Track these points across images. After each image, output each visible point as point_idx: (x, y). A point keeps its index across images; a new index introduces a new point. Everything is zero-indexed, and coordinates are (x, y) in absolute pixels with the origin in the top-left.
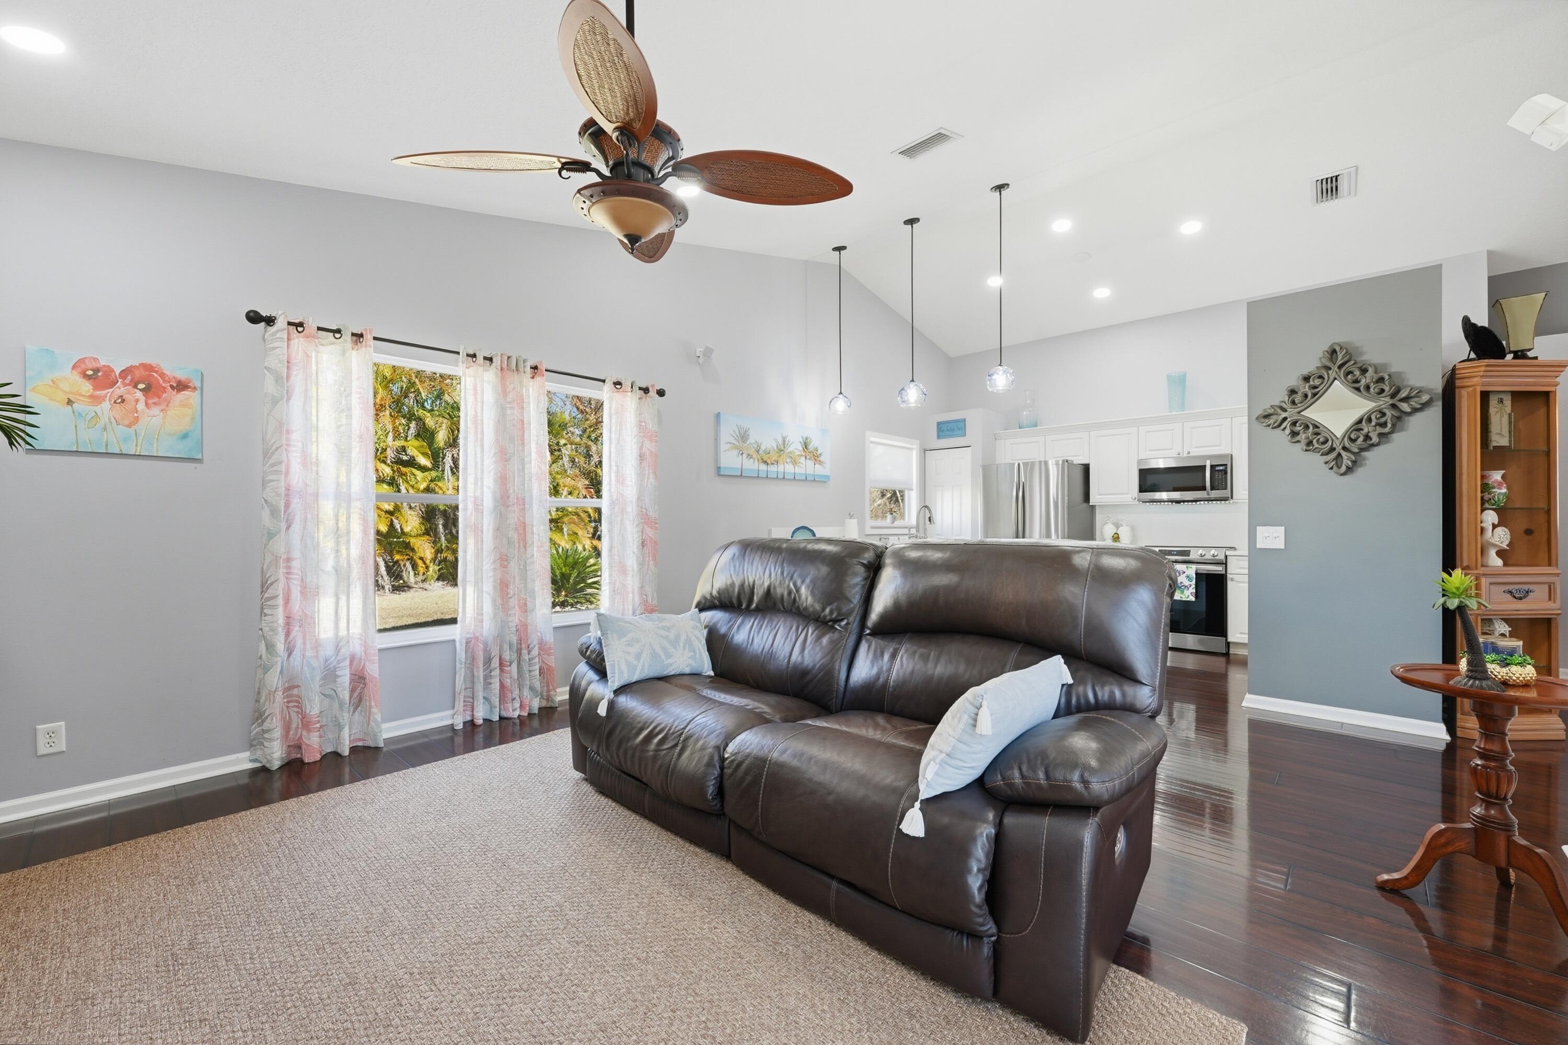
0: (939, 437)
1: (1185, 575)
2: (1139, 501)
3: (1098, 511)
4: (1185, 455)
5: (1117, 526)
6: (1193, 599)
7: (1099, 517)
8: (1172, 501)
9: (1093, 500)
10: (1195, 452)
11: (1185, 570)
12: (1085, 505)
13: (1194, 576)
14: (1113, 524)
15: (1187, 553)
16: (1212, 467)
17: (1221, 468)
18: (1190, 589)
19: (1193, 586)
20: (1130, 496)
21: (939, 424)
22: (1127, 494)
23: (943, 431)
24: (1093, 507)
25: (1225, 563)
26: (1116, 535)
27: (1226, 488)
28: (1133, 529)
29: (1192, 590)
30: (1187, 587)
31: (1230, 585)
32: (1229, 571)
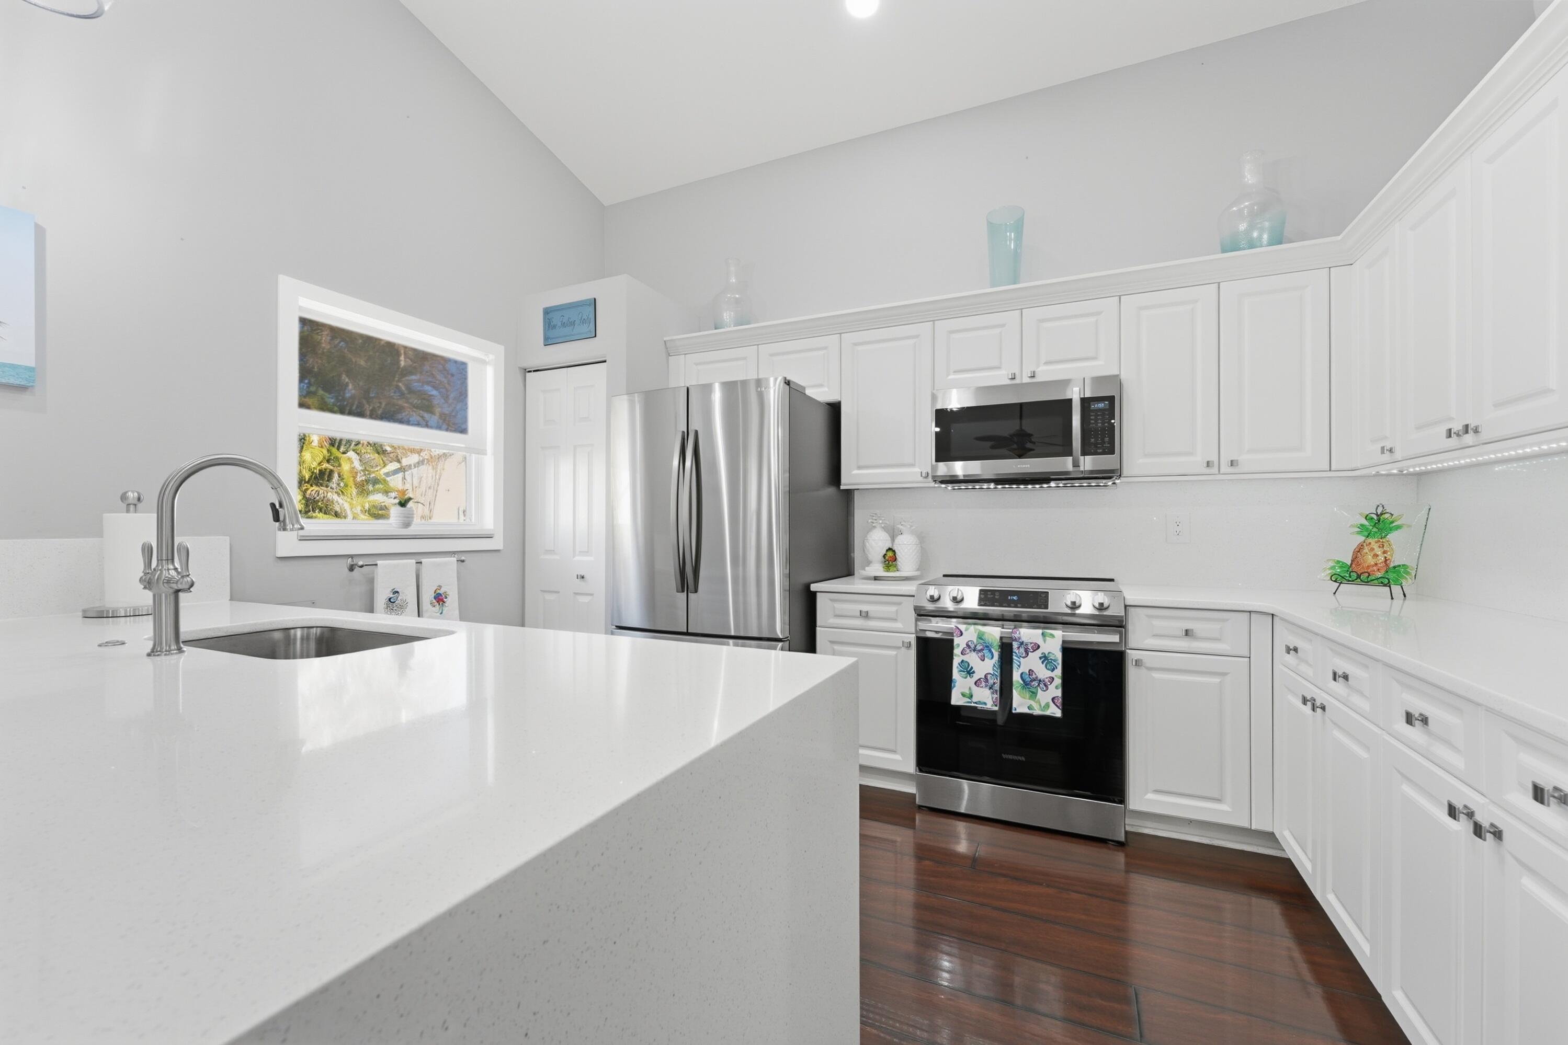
0: (548, 341)
1: (1038, 653)
2: (935, 479)
3: (858, 500)
4: (1026, 380)
5: (893, 533)
6: (1058, 713)
7: (860, 517)
8: (998, 481)
9: (848, 478)
10: (1046, 373)
11: (1040, 641)
12: (831, 490)
13: (1059, 656)
14: (885, 529)
15: (1040, 599)
16: (1085, 402)
17: (1101, 405)
18: (1052, 687)
19: (1058, 681)
20: (917, 470)
21: (547, 312)
22: (913, 465)
23: (554, 327)
24: (848, 494)
25: (1119, 625)
26: (890, 554)
27: (1113, 453)
28: (922, 538)
29: (1056, 690)
30: (1045, 684)
31: (1135, 681)
32: (1132, 642)
